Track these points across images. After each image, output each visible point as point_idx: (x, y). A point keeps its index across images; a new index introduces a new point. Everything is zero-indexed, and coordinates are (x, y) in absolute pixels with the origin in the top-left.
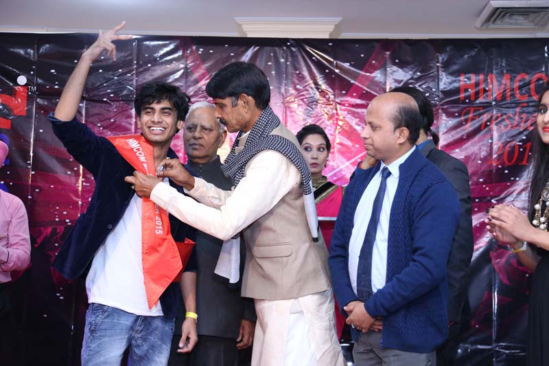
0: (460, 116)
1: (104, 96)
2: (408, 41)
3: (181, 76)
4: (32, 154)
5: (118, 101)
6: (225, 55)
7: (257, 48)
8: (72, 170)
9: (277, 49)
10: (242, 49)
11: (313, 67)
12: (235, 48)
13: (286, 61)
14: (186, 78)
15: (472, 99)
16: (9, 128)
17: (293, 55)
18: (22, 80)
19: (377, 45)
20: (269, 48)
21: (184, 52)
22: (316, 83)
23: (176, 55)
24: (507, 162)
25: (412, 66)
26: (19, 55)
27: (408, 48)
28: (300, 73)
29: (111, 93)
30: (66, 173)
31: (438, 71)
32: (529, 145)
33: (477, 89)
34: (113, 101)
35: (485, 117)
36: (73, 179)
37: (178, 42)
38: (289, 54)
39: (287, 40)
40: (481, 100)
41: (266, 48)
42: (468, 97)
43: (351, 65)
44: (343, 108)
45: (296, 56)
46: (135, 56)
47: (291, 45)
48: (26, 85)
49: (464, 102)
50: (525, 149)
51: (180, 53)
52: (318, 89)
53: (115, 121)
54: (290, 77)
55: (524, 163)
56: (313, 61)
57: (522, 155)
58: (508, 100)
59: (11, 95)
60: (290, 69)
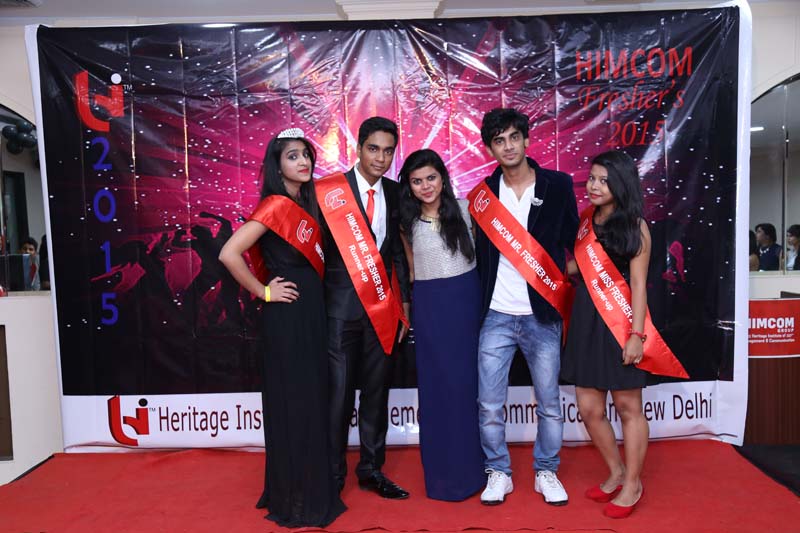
0: (576, 96)
1: (204, 91)
2: (521, 19)
3: (283, 66)
4: (134, 157)
5: (219, 96)
6: (329, 41)
7: (363, 32)
8: (177, 172)
9: (383, 32)
10: (347, 33)
11: (423, 50)
12: (339, 33)
13: (394, 45)
14: (289, 67)
15: (589, 77)
16: (108, 130)
17: (401, 37)
18: (116, 78)
19: (489, 23)
20: (375, 32)
21: (285, 40)
22: (427, 68)
23: (277, 43)
24: (624, 143)
25: (527, 45)
26: (110, 51)
27: (520, 25)
28: (409, 58)
29: (211, 88)
30: (171, 176)
31: (553, 49)
32: (646, 123)
33: (593, 67)
34: (214, 97)
35: (603, 96)
36: (179, 181)
37: (278, 29)
38: (397, 38)
39: (393, 22)
40: (598, 78)
41: (372, 31)
42: (584, 75)
43: (463, 46)
44: (457, 93)
45: (405, 39)
46: (233, 47)
47: (399, 27)
48: (121, 83)
49: (581, 82)
50: (642, 128)
51: (281, 40)
52: (429, 73)
53: (218, 118)
54: (399, 62)
55: (642, 143)
56: (423, 43)
57: (640, 134)
58: (625, 77)
59: (106, 95)
60: (399, 53)
